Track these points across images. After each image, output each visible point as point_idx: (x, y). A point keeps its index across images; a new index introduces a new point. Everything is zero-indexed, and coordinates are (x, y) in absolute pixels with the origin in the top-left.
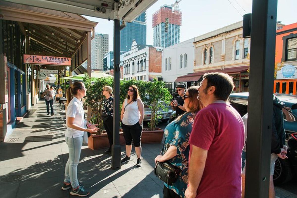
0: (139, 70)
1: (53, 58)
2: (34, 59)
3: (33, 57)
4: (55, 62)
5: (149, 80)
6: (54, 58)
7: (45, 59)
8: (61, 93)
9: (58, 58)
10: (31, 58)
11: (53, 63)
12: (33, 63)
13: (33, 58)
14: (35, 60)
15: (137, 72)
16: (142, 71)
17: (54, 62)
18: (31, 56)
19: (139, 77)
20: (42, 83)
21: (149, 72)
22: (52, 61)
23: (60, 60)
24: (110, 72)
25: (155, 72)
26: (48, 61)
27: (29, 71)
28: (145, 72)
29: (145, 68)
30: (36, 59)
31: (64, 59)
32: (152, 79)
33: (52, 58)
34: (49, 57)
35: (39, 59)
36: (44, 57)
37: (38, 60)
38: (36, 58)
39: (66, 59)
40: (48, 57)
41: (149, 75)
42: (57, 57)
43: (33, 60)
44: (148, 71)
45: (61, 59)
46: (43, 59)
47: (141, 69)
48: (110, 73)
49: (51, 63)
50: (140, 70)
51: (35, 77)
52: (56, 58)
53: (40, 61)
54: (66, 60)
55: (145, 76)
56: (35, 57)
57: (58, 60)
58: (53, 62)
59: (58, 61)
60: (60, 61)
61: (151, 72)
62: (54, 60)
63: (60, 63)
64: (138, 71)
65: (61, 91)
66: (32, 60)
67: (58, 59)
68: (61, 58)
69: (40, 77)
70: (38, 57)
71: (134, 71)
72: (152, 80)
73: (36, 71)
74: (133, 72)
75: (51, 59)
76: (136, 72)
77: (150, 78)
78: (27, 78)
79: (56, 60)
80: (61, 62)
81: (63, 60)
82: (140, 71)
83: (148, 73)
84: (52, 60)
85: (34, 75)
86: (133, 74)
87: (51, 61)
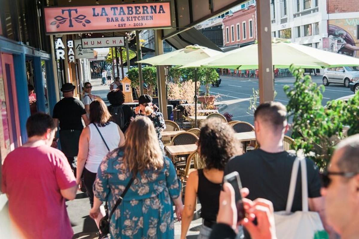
0: (298, 10)
1: (121, 8)
2: (72, 18)
3: (70, 11)
4: (128, 19)
5: (329, 35)
6: (125, 7)
7: (100, 14)
8: (128, 89)
9: (136, 7)
10: (63, 16)
11: (123, 23)
12: (71, 29)
13: (70, 16)
14: (74, 22)
15: (295, 16)
16: (309, 12)
17: (124, 21)
18: (63, 11)
19: (299, 27)
20: (83, 64)
21: (328, 13)
22: (120, 19)
23: (140, 13)
24: (223, 22)
25: (344, 11)
26: (108, 20)
27: (60, 48)
28: (316, 13)
29: (317, 5)
30: (77, 18)
31: (152, 7)
32: (336, 30)
33: (119, 8)
34: (112, 8)
35: (85, 17)
36: (98, 9)
37: (83, 21)
38: (77, 15)
39: (155, 6)
40: (108, 8)
41: (328, 21)
42: (133, 6)
43: (71, 20)
44: (326, 12)
45: (141, 8)
46: (94, 15)
47: (304, 8)
48: (223, 24)
49: (117, 23)
50: (301, 10)
51: (72, 58)
52: (128, 8)
53: (88, 22)
54: (158, 10)
55: (317, 24)
56: (73, 12)
57: (136, 13)
58: (122, 20)
59: (135, 17)
60: (142, 15)
61: (333, 12)
62: (124, 14)
63: (141, 22)
64: (296, 12)
65: (129, 84)
66: (68, 22)
67: (134, 10)
68: (143, 7)
69: (80, 54)
70: (82, 10)
71: (285, 14)
72: (336, 34)
73: (72, 42)
74: (283, 18)
75: (117, 12)
76: (293, 16)
77: (330, 28)
78: (56, 66)
79: (129, 14)
80: (143, 18)
81: (148, 13)
82: (303, 14)
83: (327, 16)
84: (120, 14)
85: (69, 54)
86: (284, 21)
87: (117, 20)
